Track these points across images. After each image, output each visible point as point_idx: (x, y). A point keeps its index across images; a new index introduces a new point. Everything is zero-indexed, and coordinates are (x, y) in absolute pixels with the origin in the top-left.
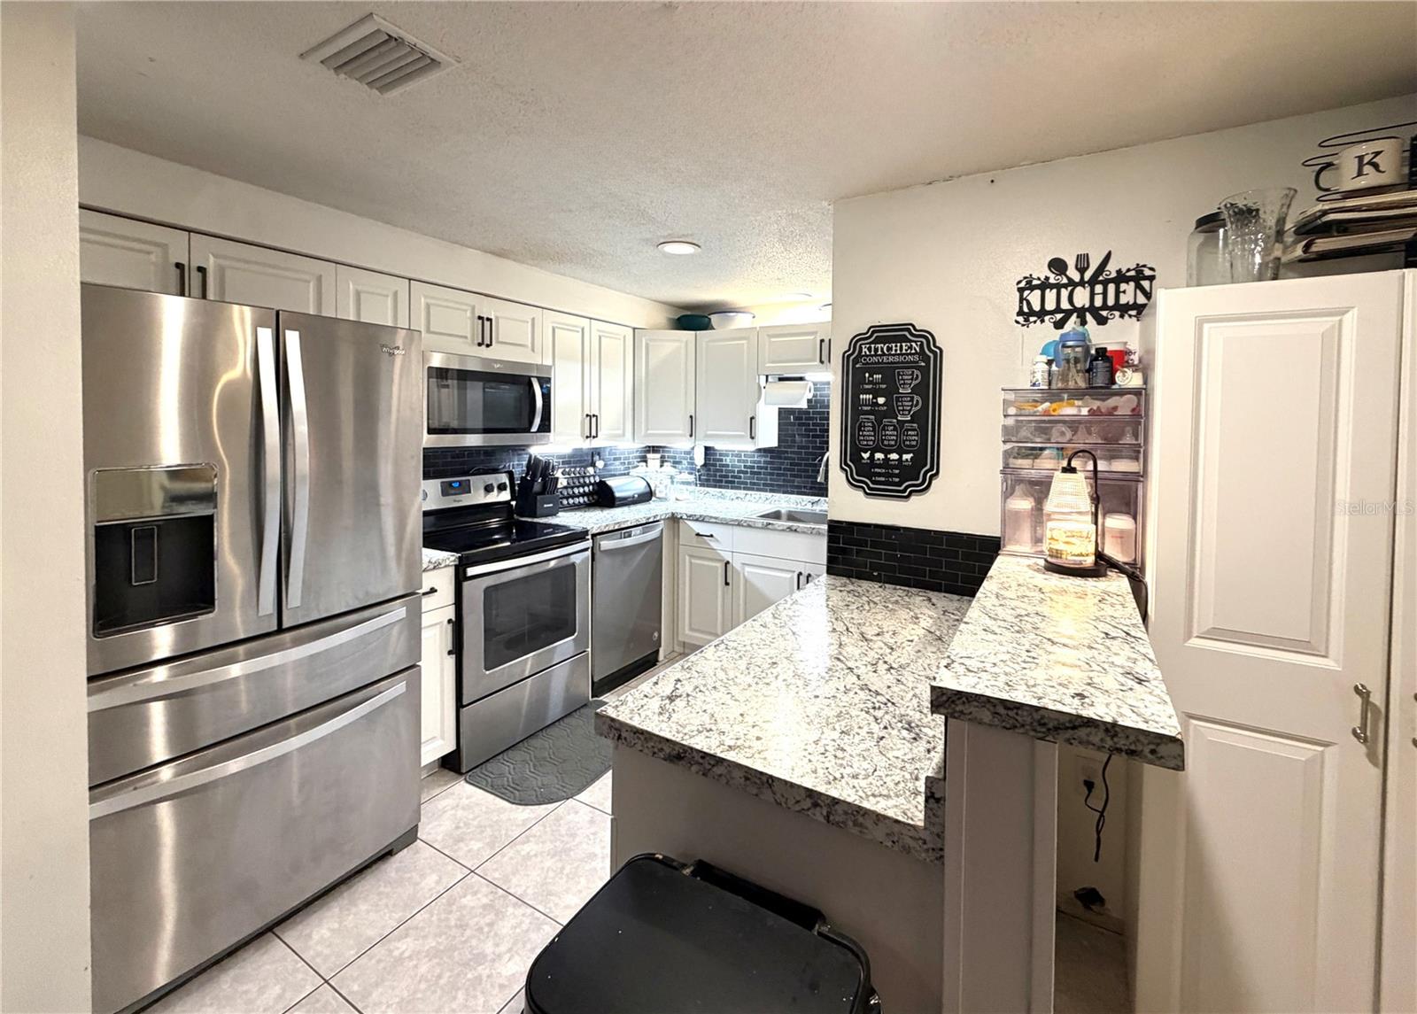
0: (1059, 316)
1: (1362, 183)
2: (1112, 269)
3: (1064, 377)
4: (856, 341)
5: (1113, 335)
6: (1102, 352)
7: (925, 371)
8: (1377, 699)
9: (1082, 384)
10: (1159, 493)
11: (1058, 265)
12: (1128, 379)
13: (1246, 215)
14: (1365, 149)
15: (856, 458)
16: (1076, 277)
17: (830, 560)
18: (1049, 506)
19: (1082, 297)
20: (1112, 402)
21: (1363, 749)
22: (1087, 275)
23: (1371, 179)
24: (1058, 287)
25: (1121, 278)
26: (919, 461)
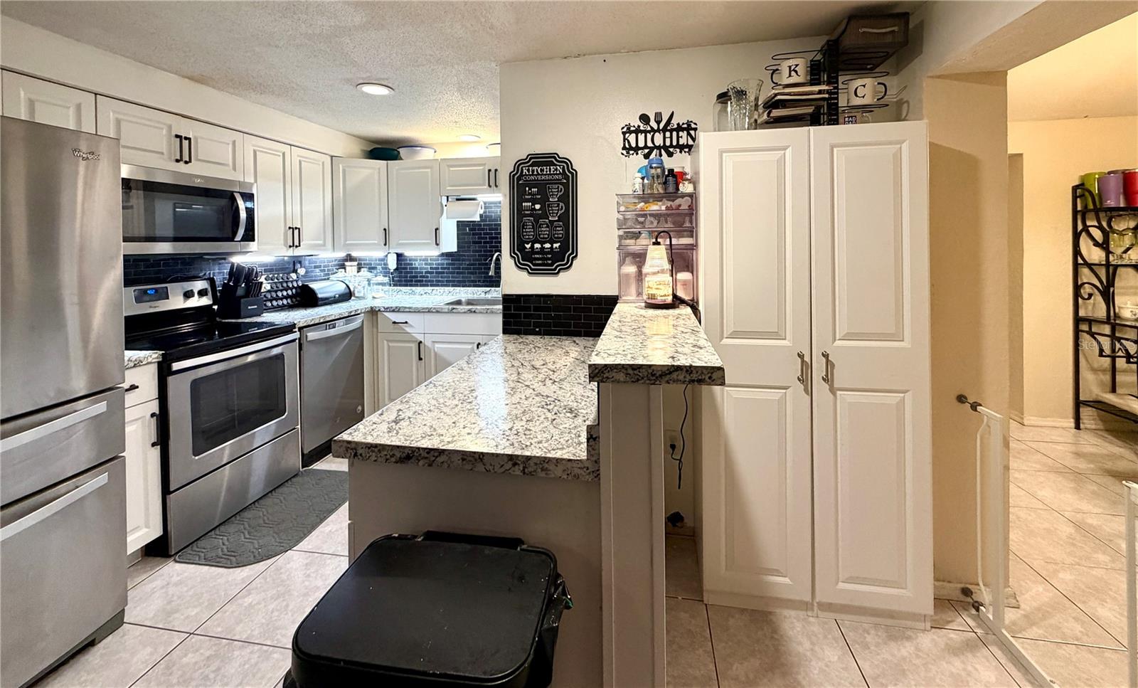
0: (646, 151)
1: (791, 81)
2: (674, 122)
3: (651, 187)
4: (519, 164)
5: (677, 162)
6: (671, 171)
7: (566, 186)
8: (807, 359)
9: (661, 191)
10: (704, 257)
11: (644, 118)
12: (686, 188)
13: (741, 94)
14: (792, 62)
15: (521, 248)
16: (655, 127)
17: (505, 323)
18: (646, 269)
19: (659, 139)
20: (678, 201)
21: (802, 387)
22: (662, 125)
23: (795, 80)
24: (645, 132)
25: (679, 128)
26: (565, 248)
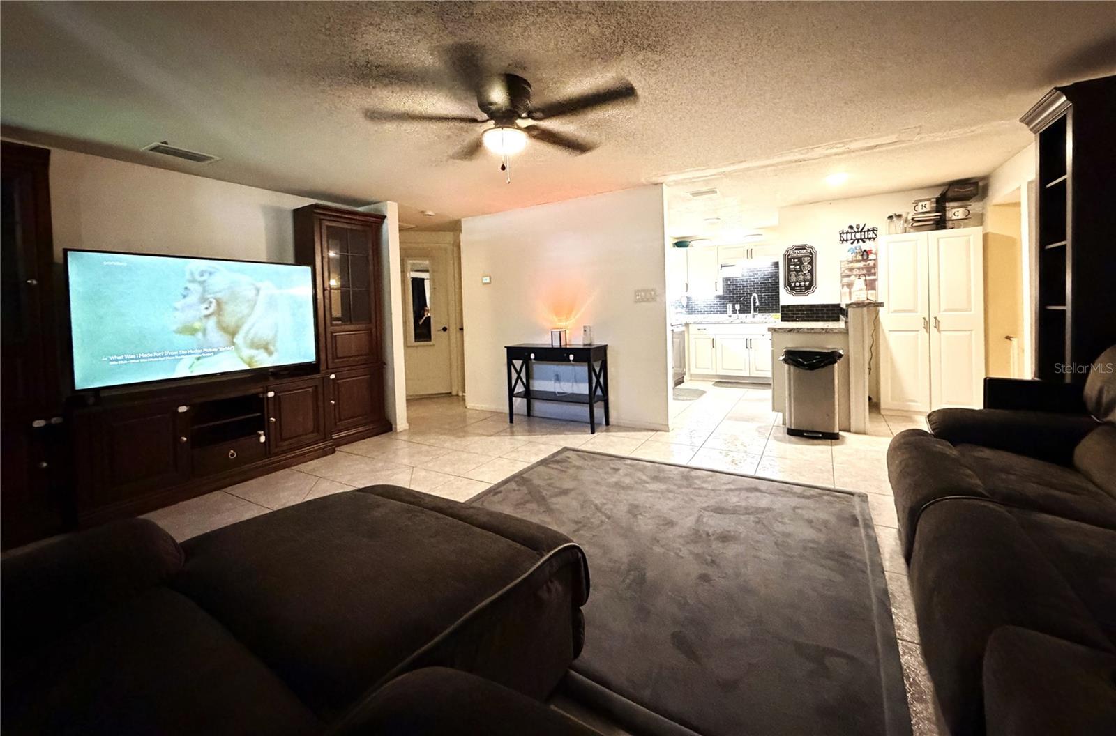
0: (852, 241)
1: (923, 211)
2: (866, 229)
3: (856, 257)
4: (788, 251)
5: (867, 245)
6: (865, 251)
7: (812, 258)
8: (927, 319)
9: (861, 258)
10: (879, 284)
11: (851, 227)
12: (871, 257)
13: (900, 216)
14: (924, 203)
15: (789, 285)
16: (856, 230)
17: (782, 317)
18: (852, 290)
19: (858, 236)
20: (868, 262)
21: (925, 330)
22: (860, 230)
23: (924, 210)
24: (851, 233)
25: (868, 231)
26: (811, 283)
